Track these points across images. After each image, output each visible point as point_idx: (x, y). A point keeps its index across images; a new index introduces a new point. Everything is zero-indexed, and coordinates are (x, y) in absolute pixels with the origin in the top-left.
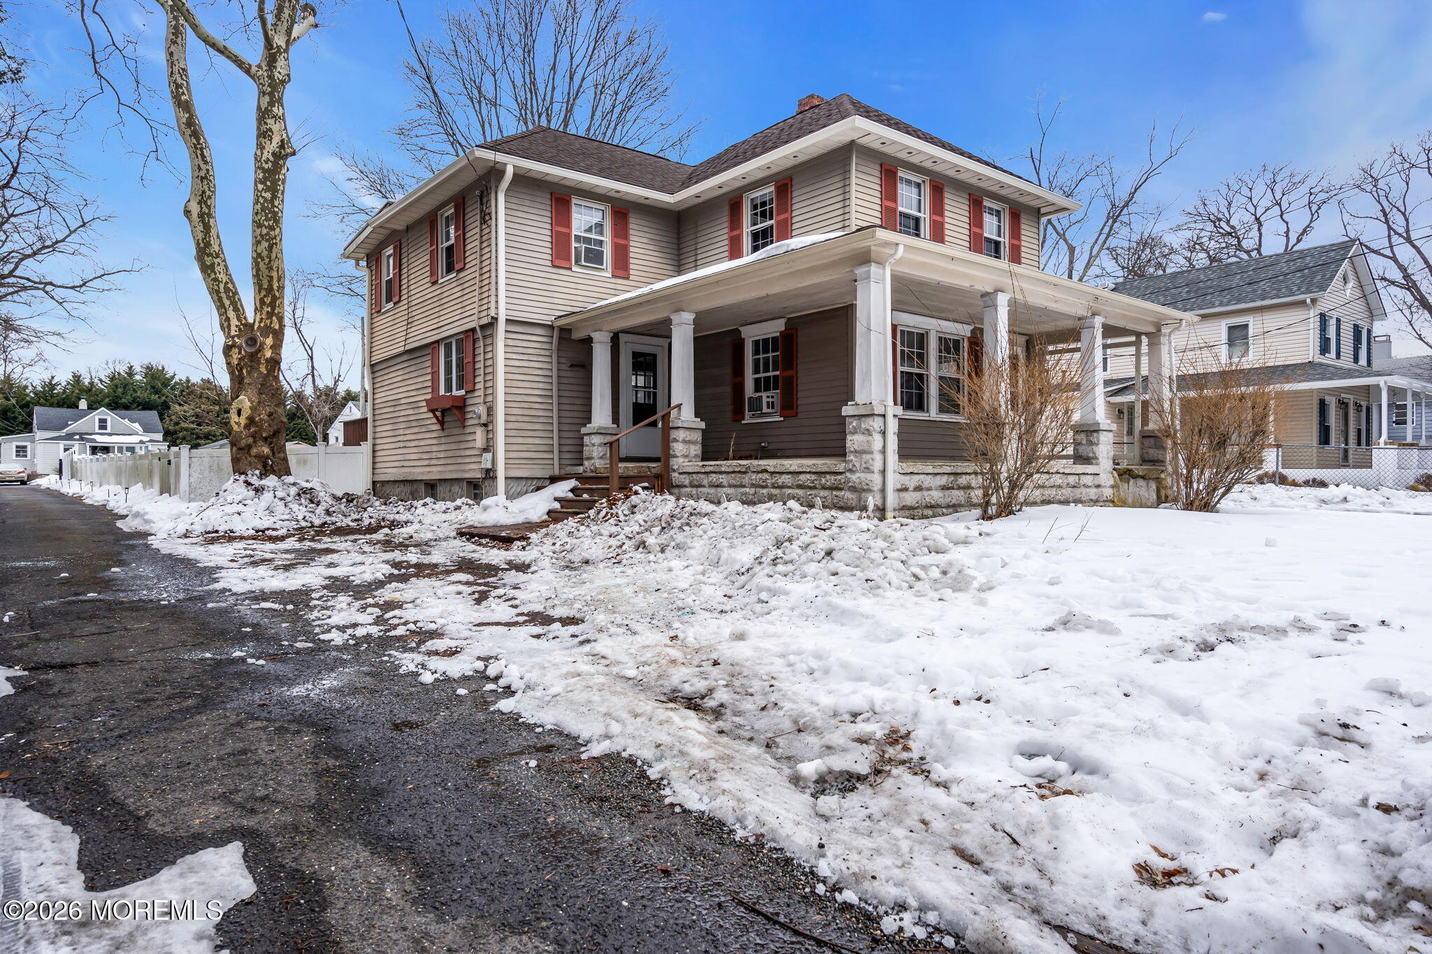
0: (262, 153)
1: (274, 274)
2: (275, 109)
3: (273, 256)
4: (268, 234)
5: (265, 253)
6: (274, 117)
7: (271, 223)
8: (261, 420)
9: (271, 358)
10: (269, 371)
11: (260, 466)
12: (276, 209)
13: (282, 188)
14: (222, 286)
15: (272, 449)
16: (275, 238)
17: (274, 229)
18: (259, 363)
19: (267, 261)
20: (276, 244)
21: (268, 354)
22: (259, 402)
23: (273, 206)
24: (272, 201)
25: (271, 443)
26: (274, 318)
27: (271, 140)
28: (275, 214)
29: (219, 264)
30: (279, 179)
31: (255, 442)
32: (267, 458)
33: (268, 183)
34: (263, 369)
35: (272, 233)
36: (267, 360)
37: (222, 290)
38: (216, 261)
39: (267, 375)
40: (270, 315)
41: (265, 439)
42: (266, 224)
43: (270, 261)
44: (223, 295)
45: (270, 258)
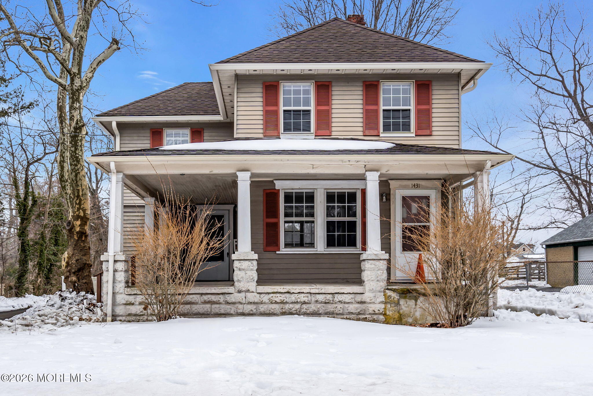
0: (70, 128)
1: (80, 188)
2: (75, 105)
3: (78, 179)
4: (74, 168)
5: (74, 178)
6: (74, 109)
7: (75, 163)
8: (72, 263)
9: (79, 231)
10: (79, 238)
11: (72, 287)
12: (77, 155)
13: (80, 144)
14: (68, 196)
15: (78, 279)
16: (78, 170)
17: (77, 166)
18: (74, 234)
19: (75, 182)
20: (79, 173)
21: (78, 229)
22: (73, 254)
23: (76, 154)
24: (75, 152)
25: (77, 275)
26: (81, 210)
27: (73, 121)
28: (77, 157)
29: (67, 185)
30: (78, 140)
31: (70, 274)
32: (75, 282)
33: (73, 143)
34: (76, 238)
35: (76, 168)
36: (77, 233)
37: (68, 198)
38: (66, 184)
39: (78, 240)
40: (79, 209)
41: (74, 273)
42: (73, 163)
43: (77, 182)
44: (68, 201)
45: (76, 180)
